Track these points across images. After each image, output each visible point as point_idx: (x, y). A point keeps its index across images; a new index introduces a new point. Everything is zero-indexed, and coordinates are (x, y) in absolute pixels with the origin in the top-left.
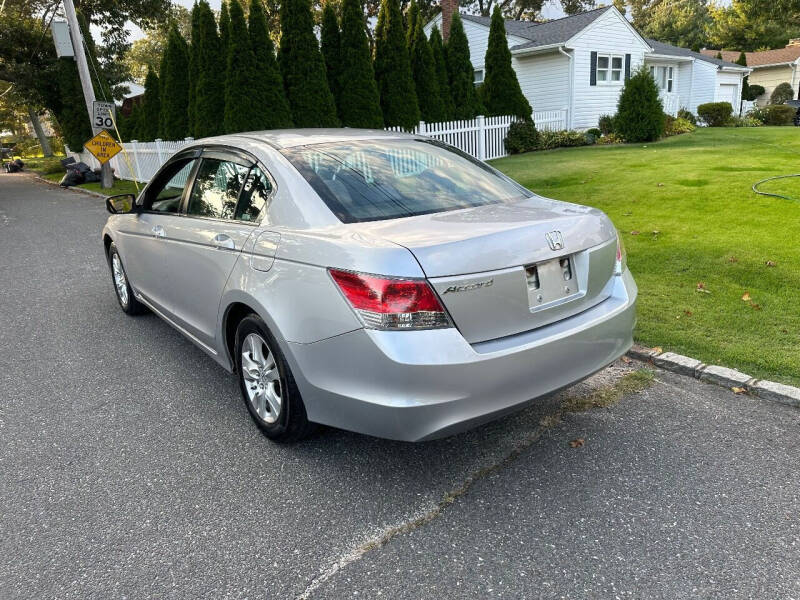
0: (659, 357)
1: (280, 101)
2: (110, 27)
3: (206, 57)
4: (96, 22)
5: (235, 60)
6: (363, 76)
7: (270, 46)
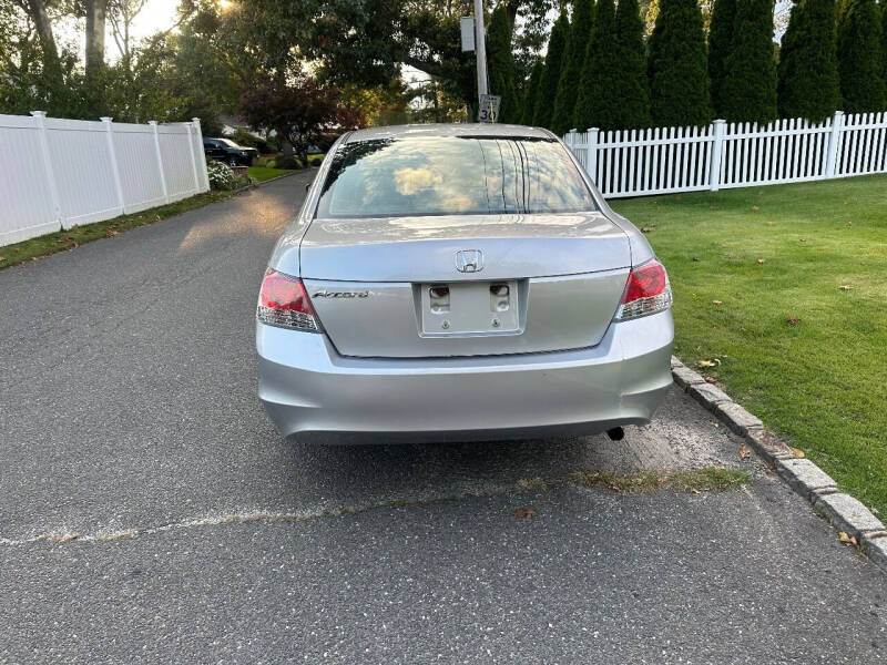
0: (783, 462)
1: (638, 91)
2: (533, 17)
3: (575, 44)
4: (521, 13)
5: (594, 46)
6: (756, 55)
7: (641, 26)
